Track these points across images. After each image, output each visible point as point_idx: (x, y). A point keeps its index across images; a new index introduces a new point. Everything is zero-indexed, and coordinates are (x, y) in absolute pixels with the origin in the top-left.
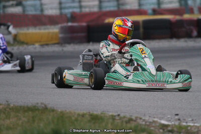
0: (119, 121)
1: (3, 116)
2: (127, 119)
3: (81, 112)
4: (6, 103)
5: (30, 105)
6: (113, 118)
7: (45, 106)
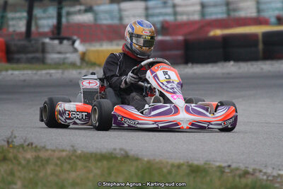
0: (229, 174)
1: (66, 166)
2: (241, 172)
3: (177, 162)
4: (72, 148)
5: (104, 151)
6: (221, 170)
7: (126, 152)
